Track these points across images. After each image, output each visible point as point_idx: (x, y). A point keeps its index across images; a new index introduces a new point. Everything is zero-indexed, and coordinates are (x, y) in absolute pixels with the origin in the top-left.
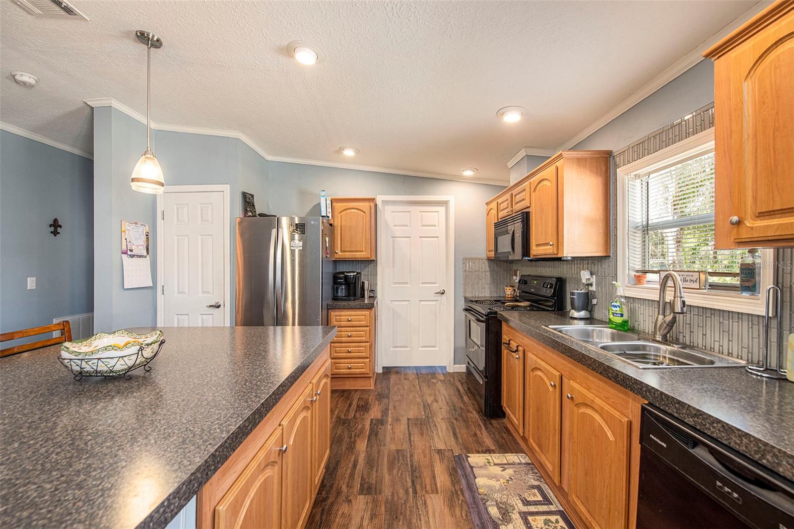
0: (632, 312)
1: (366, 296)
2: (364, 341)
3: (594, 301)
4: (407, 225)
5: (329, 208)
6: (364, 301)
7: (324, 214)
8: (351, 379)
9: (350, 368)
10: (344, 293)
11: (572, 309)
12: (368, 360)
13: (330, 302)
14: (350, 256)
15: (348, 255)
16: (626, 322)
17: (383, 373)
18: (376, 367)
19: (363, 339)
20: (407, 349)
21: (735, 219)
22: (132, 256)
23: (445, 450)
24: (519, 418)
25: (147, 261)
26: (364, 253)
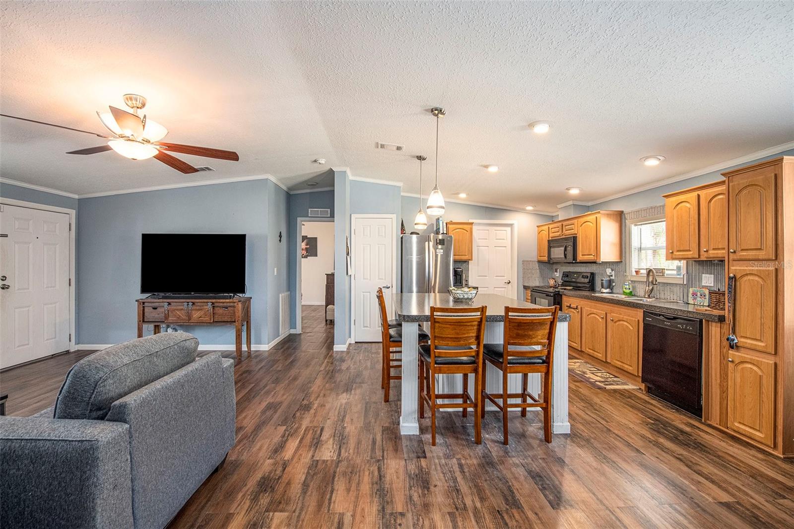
0: (634, 288)
3: (614, 284)
4: (486, 239)
5: (445, 228)
11: (602, 288)
16: (631, 292)
21: (671, 251)
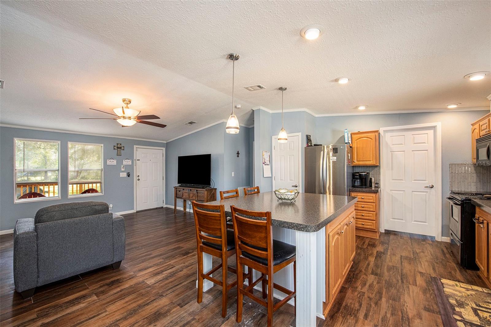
1: (373, 186)
2: (372, 211)
4: (402, 144)
5: (350, 138)
6: (372, 189)
7: (346, 141)
8: (364, 231)
9: (363, 225)
10: (359, 183)
12: (375, 222)
13: (351, 188)
14: (363, 164)
15: (361, 163)
17: (385, 233)
18: (380, 229)
19: (372, 209)
20: (403, 221)
22: (266, 165)
23: (425, 273)
24: (484, 266)
25: (269, 166)
26: (371, 162)
